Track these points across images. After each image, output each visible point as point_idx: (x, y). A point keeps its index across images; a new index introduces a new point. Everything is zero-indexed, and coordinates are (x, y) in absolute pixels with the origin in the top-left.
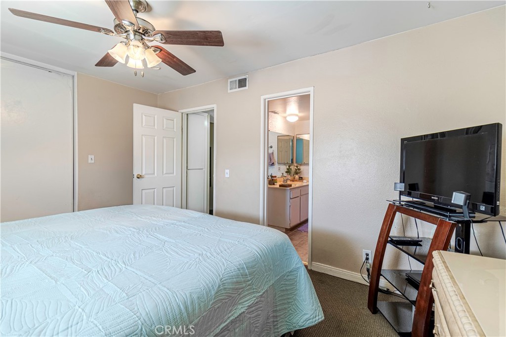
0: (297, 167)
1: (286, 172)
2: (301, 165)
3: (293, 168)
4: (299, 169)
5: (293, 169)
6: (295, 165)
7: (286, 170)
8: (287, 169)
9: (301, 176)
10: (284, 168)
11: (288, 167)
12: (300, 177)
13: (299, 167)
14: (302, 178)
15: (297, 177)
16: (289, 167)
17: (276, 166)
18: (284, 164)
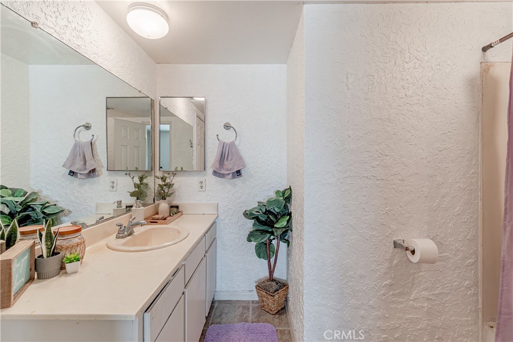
0: (163, 179)
1: (132, 194)
2: (174, 175)
3: (153, 183)
4: (169, 186)
5: (151, 185)
6: (159, 174)
7: (133, 189)
8: (136, 186)
9: (175, 203)
10: (126, 184)
11: (137, 181)
12: (172, 207)
13: (168, 181)
14: (177, 207)
15: (164, 206)
16: (141, 179)
17: (104, 178)
18: (128, 172)
